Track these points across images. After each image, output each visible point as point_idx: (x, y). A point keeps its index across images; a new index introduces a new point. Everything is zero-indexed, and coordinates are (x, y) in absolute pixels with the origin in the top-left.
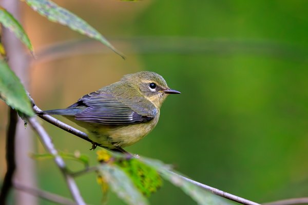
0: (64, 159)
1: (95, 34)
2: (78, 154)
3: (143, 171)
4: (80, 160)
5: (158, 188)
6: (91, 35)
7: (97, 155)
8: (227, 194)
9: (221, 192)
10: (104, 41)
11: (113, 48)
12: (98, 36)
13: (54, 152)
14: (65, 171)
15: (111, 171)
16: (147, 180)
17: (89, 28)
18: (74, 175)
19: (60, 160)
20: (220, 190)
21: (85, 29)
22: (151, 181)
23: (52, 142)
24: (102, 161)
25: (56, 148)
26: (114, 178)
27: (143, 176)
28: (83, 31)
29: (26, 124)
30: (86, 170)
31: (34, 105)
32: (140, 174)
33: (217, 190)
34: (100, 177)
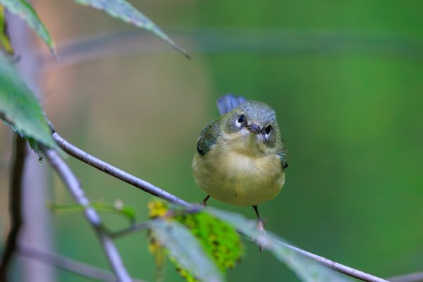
0: (98, 212)
1: (144, 22)
2: (119, 205)
3: (216, 235)
4: (123, 213)
5: (239, 261)
6: (140, 24)
7: (148, 210)
8: (337, 265)
9: (329, 262)
10: (158, 32)
11: (171, 42)
12: (150, 25)
13: (84, 201)
14: (99, 229)
15: (169, 229)
16: (222, 248)
17: (136, 13)
18: (113, 236)
19: (92, 214)
20: (327, 258)
21: (129, 16)
22: (228, 251)
23: (81, 186)
24: (155, 218)
25: (87, 195)
26: (173, 239)
27: (216, 243)
28: (127, 19)
29: (41, 159)
30: (132, 229)
31: (54, 132)
32: (212, 239)
33: (323, 259)
34: (153, 241)
